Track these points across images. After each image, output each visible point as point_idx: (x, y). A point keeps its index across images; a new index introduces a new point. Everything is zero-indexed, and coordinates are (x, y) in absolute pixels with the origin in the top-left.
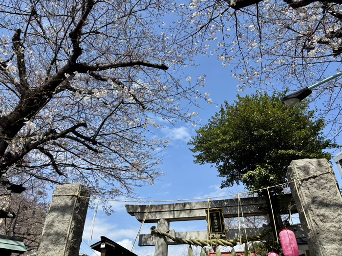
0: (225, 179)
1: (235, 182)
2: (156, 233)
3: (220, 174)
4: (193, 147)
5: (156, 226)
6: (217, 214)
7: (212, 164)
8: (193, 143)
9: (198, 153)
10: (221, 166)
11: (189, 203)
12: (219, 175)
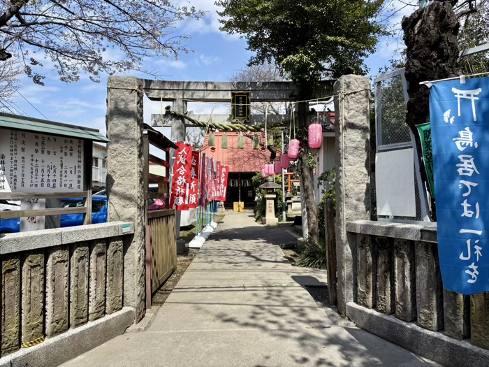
0: (254, 54)
1: (266, 59)
2: (171, 114)
3: (250, 47)
4: (222, 9)
5: (172, 106)
6: (244, 98)
7: (243, 34)
8: (222, 4)
9: (228, 18)
10: (252, 37)
11: (211, 83)
12: (247, 48)
